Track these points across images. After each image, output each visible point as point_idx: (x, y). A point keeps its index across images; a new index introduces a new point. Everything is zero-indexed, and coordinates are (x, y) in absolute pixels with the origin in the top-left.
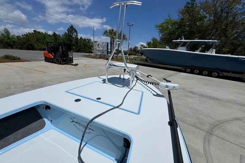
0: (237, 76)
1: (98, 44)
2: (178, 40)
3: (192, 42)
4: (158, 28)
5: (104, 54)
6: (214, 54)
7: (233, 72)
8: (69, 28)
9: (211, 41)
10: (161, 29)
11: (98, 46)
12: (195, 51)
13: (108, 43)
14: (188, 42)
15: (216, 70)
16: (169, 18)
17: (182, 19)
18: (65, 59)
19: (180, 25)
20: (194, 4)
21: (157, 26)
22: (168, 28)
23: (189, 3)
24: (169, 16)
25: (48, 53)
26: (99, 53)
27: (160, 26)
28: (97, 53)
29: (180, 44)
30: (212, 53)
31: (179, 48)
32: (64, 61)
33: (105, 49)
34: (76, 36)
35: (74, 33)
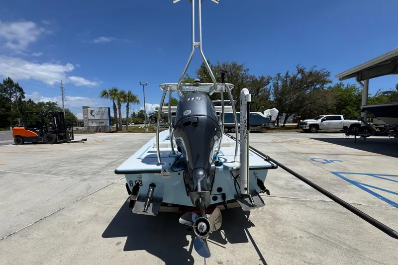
1: (92, 112)
5: (103, 125)
8: (2, 83)
11: (91, 113)
13: (109, 108)
16: (187, 77)
18: (62, 134)
26: (95, 125)
28: (90, 125)
32: (61, 138)
33: (106, 116)
34: (20, 99)
35: (14, 92)
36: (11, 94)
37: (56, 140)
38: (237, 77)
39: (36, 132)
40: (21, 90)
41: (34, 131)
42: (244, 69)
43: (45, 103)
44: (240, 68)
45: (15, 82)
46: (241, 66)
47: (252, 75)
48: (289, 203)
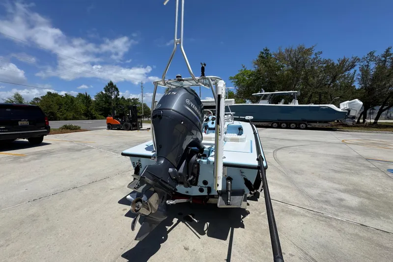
0: (325, 125)
2: (258, 94)
3: (272, 94)
4: (232, 80)
6: (297, 105)
7: (320, 122)
8: (107, 85)
9: (291, 91)
10: (237, 82)
12: (277, 104)
14: (269, 94)
15: (303, 121)
16: (243, 69)
17: (259, 71)
18: (135, 123)
19: (257, 75)
20: (268, 53)
21: (231, 78)
22: (244, 79)
23: (263, 53)
24: (244, 67)
25: (114, 119)
27: (235, 78)
29: (261, 97)
30: (295, 104)
31: (261, 101)
32: (134, 126)
34: (117, 96)
35: (114, 91)
36: (112, 93)
37: (130, 128)
38: (304, 63)
39: (119, 121)
40: (117, 90)
41: (118, 120)
42: (314, 52)
43: (131, 98)
44: (308, 51)
45: (114, 84)
46: (311, 49)
47: (327, 59)
48: (307, 216)
